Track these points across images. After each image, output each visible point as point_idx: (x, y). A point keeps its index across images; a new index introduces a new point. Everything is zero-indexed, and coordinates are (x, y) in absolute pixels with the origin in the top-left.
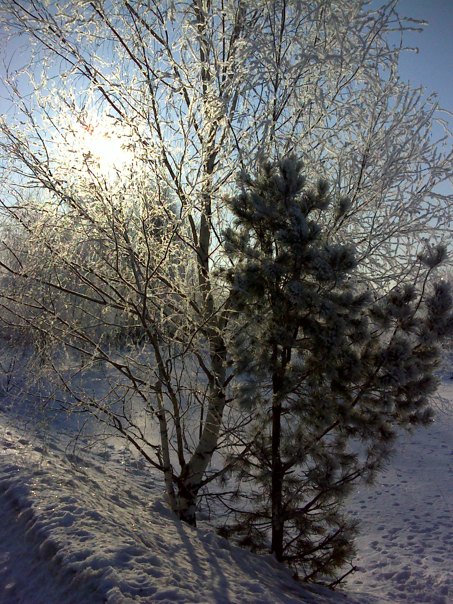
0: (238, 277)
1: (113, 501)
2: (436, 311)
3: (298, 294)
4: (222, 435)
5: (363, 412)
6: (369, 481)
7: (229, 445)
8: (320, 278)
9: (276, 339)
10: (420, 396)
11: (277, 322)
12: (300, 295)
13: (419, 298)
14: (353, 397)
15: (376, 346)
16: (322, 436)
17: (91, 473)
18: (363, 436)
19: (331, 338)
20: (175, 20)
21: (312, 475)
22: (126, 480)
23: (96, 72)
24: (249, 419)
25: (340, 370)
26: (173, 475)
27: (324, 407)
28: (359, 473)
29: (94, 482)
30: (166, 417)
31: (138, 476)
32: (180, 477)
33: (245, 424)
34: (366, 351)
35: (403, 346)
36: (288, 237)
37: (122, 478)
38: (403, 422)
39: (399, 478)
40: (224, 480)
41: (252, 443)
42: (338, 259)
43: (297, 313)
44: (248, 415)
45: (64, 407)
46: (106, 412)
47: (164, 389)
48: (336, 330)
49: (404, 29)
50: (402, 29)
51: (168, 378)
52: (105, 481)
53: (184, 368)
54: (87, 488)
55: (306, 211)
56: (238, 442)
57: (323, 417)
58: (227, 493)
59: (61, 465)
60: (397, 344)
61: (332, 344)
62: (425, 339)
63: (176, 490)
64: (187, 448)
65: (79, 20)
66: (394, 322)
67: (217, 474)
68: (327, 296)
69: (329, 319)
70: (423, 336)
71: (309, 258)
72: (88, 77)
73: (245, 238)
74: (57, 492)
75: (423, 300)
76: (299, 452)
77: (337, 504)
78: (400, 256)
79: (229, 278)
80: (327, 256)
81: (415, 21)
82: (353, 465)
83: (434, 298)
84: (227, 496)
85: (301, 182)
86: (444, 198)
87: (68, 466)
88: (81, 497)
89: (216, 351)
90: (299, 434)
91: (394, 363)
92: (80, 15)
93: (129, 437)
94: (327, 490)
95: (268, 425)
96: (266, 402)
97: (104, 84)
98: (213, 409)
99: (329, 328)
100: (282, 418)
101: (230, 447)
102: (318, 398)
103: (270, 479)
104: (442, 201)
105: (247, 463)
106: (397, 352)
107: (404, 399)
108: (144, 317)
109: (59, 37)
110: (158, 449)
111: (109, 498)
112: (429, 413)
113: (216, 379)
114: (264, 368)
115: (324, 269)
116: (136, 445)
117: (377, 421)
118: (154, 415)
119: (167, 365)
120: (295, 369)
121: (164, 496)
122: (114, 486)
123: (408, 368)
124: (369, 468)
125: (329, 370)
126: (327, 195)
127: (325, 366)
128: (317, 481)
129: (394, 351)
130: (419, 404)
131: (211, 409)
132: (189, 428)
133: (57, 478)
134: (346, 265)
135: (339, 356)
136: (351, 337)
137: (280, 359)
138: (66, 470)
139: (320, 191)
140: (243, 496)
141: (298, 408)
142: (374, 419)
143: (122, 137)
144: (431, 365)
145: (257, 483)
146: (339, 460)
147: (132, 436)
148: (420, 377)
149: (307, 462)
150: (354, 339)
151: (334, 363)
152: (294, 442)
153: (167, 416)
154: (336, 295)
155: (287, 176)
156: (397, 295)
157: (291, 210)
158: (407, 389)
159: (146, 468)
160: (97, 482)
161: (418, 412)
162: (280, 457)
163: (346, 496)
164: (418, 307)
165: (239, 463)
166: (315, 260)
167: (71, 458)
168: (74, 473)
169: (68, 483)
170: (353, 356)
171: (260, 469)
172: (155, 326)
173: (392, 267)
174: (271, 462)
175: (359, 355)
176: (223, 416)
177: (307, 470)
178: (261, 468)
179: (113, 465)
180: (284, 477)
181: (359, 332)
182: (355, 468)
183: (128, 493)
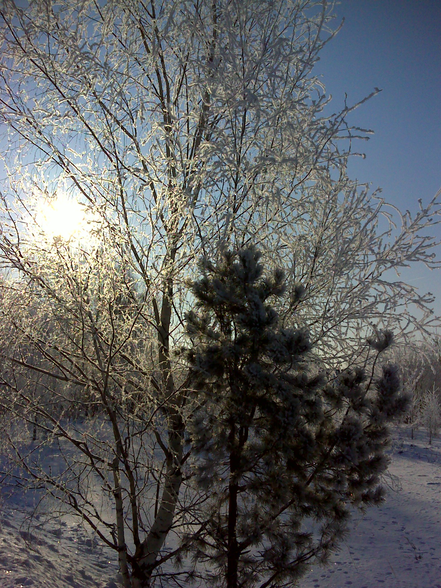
0: (199, 358)
1: (68, 582)
2: (385, 393)
3: (257, 375)
4: (177, 514)
5: (317, 491)
6: (324, 560)
7: (185, 524)
8: (277, 360)
9: (235, 418)
10: (371, 475)
11: (235, 401)
12: (258, 376)
13: (369, 380)
14: (308, 475)
15: (329, 426)
16: (278, 515)
17: (44, 551)
18: (317, 515)
19: (287, 418)
20: (144, 119)
21: (267, 555)
22: (79, 559)
23: (69, 162)
24: (205, 496)
25: (296, 449)
26: (128, 555)
27: (280, 486)
28: (313, 552)
29: (49, 562)
30: (122, 494)
31: (91, 555)
32: (134, 557)
33: (202, 502)
34: (321, 430)
35: (355, 426)
36: (247, 321)
37: (75, 556)
38: (356, 501)
39: (352, 555)
40: (179, 560)
41: (208, 522)
42: (294, 343)
43: (255, 394)
44: (204, 493)
45: (19, 483)
46: (62, 489)
47: (122, 466)
48: (292, 410)
49: (353, 137)
50: (350, 137)
51: (126, 455)
52: (59, 561)
53: (142, 446)
54: (42, 568)
55: (263, 297)
56: (194, 521)
57: (279, 497)
58: (182, 573)
59: (15, 543)
60: (349, 424)
61: (288, 424)
62: (376, 420)
63: (131, 570)
64: (142, 527)
65: (56, 115)
66: (346, 401)
67: (172, 554)
68: (283, 377)
69: (285, 399)
70: (373, 417)
71: (267, 341)
72: (61, 166)
73: (206, 321)
74: (13, 573)
75: (373, 381)
76: (255, 532)
77: (291, 584)
78: (350, 338)
79: (191, 357)
80: (283, 339)
81: (362, 130)
82: (307, 545)
83: (383, 380)
84: (183, 577)
85: (258, 271)
86: (389, 284)
87: (22, 544)
88: (37, 577)
89: (175, 428)
90: (255, 514)
91: (347, 443)
92: (57, 111)
93: (84, 515)
94: (282, 570)
95: (225, 503)
96: (223, 480)
97: (76, 174)
98: (169, 487)
99: (285, 409)
100: (239, 497)
101: (186, 526)
102: (274, 477)
103: (226, 559)
104: (388, 287)
105: (203, 543)
106: (349, 432)
107: (356, 478)
108: (105, 394)
109: (36, 128)
110: (112, 527)
111: (64, 579)
112: (380, 492)
113: (175, 458)
114: (222, 447)
115: (280, 352)
116: (91, 523)
117: (331, 500)
118: (111, 493)
119: (125, 442)
120: (252, 448)
121: (117, 576)
122: (68, 565)
123: (360, 448)
124: (324, 547)
125: (285, 450)
126: (284, 282)
127: (281, 446)
128: (273, 562)
129: (347, 432)
130: (370, 482)
131: (168, 487)
132: (144, 507)
133: (13, 558)
134: (301, 347)
135: (295, 436)
136: (306, 416)
137: (237, 438)
138: (20, 549)
139: (277, 279)
140: (198, 576)
141: (254, 487)
142: (328, 498)
143: (92, 223)
144: (381, 444)
145: (212, 563)
146: (294, 539)
147: (87, 514)
148: (371, 456)
149: (263, 541)
150: (308, 419)
151: (290, 443)
152: (249, 521)
153: (124, 495)
154: (292, 376)
155: (247, 264)
156: (348, 376)
157: (250, 296)
158: (360, 469)
159: (98, 547)
160: (52, 562)
161: (369, 491)
162: (236, 537)
163: (301, 576)
164: (368, 388)
165: (195, 543)
166: (273, 343)
167: (25, 535)
168: (29, 552)
169: (24, 563)
170: (308, 436)
171: (216, 550)
172: (114, 403)
173: (343, 349)
174: (227, 542)
175: (314, 436)
176: (180, 494)
177: (263, 550)
178: (218, 548)
179: (65, 543)
180: (240, 558)
181: (313, 412)
182: (309, 547)
183: (82, 573)
